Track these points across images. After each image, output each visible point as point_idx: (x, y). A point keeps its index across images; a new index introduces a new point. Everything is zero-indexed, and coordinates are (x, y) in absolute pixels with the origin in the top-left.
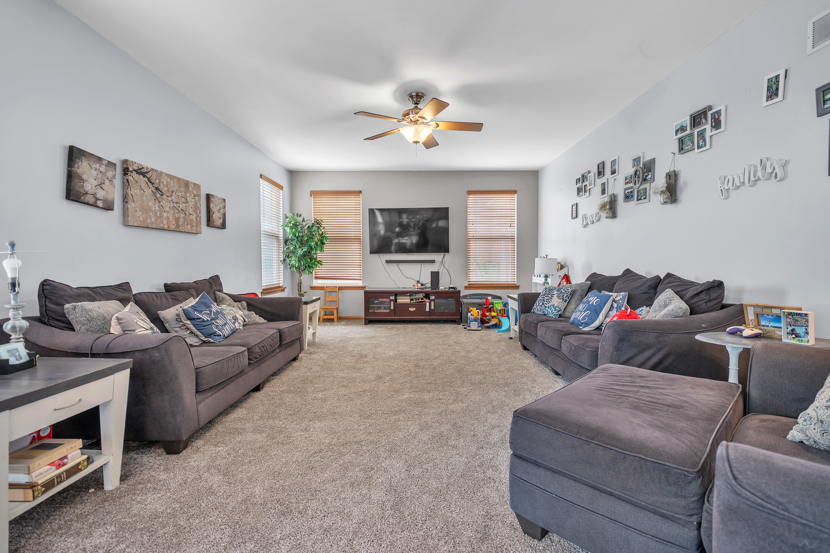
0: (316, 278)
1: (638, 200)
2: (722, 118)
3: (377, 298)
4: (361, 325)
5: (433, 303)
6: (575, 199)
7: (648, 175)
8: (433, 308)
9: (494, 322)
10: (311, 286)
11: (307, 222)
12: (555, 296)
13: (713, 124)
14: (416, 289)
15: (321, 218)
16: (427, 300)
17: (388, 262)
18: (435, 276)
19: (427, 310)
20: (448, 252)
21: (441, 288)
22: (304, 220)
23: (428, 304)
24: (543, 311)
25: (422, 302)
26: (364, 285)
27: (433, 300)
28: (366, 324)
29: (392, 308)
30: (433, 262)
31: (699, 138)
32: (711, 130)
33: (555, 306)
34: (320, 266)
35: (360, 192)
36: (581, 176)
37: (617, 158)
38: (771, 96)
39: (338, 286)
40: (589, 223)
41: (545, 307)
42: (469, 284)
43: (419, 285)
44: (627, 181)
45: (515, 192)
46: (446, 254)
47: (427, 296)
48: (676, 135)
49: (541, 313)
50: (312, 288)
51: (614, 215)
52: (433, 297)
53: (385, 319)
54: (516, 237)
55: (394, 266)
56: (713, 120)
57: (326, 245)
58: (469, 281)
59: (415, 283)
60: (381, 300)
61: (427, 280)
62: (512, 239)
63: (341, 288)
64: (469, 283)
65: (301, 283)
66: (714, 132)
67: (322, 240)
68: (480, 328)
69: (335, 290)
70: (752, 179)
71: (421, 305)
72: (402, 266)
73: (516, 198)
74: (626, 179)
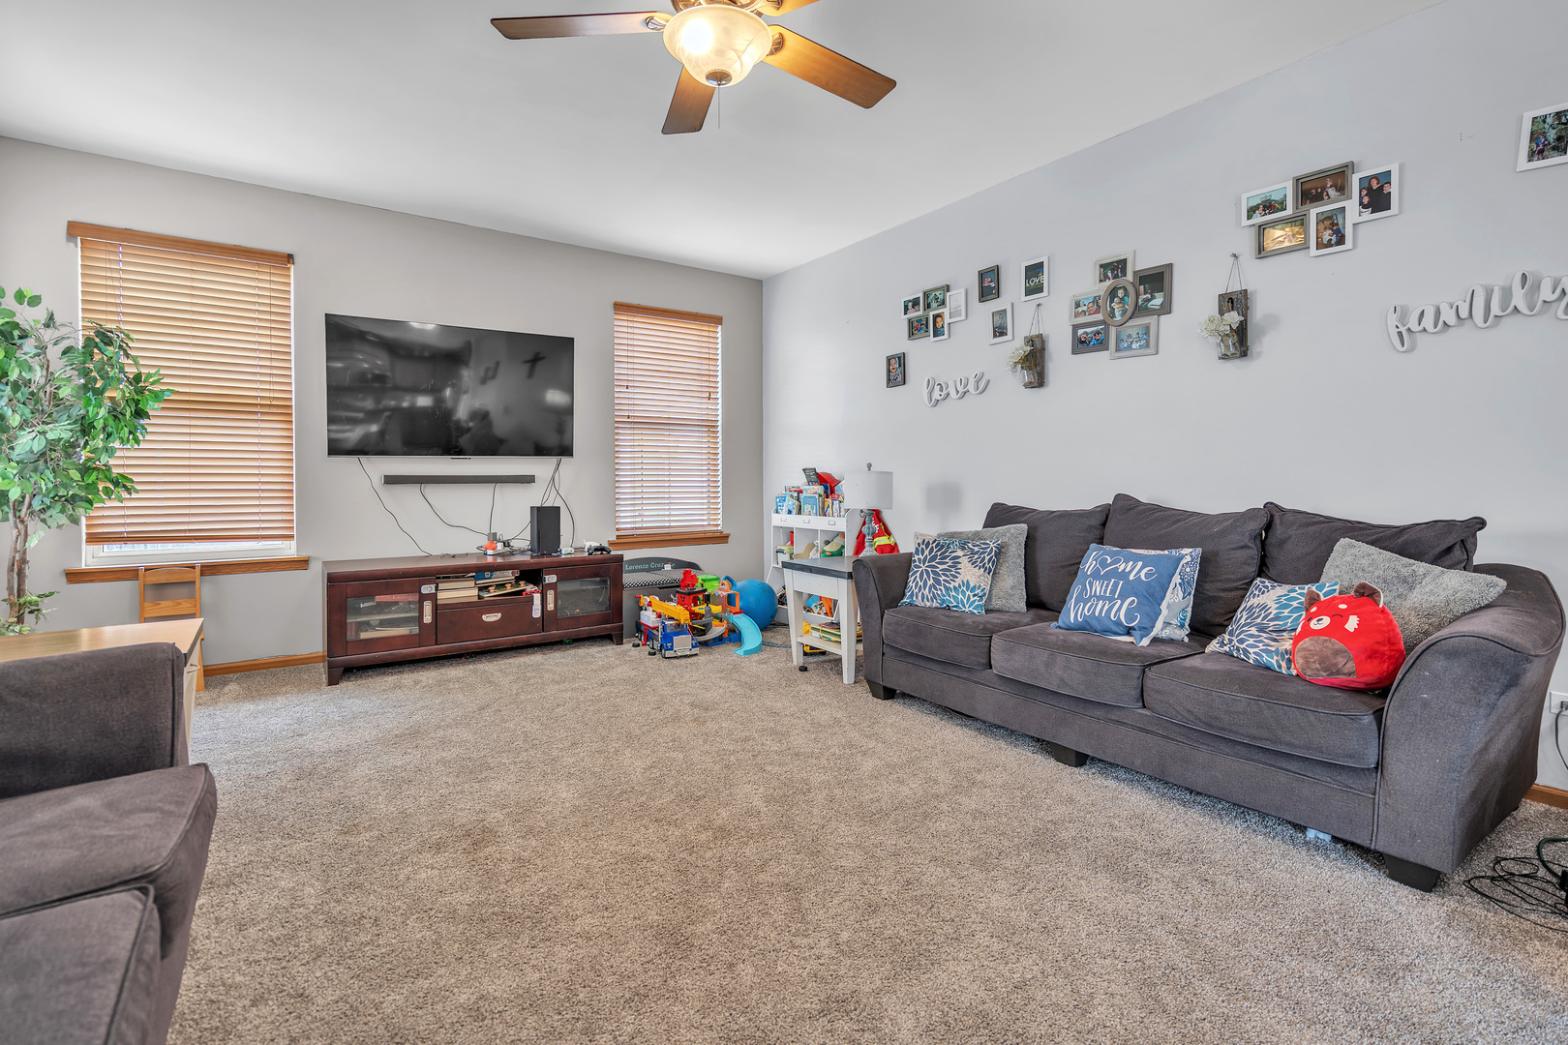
0: (93, 538)
1: (1118, 349)
2: (1394, 189)
3: (368, 595)
4: (317, 685)
5: (551, 595)
6: (900, 343)
7: (1153, 298)
8: (551, 607)
9: (717, 630)
10: (74, 566)
11: (63, 331)
12: (964, 561)
13: (1366, 200)
14: (490, 559)
15: (124, 327)
16: (530, 588)
17: (391, 480)
18: (546, 520)
19: (537, 613)
20: (570, 454)
21: (566, 549)
22: (50, 323)
23: (537, 598)
24: (943, 601)
25: (520, 593)
26: (304, 554)
27: (553, 586)
28: (333, 681)
29: (428, 619)
30: (529, 480)
31: (1321, 227)
32: (1360, 212)
33: (972, 585)
34: (125, 495)
35: (290, 258)
36: (921, 295)
37: (1044, 259)
38: (1541, 152)
39: (198, 561)
40: (953, 394)
41: (947, 589)
42: (618, 537)
43: (500, 546)
44: (1080, 309)
45: (717, 320)
46: (564, 459)
47: (532, 575)
48: (1249, 217)
49: (935, 605)
50: (74, 576)
51: (1039, 381)
52: (551, 579)
53: (407, 655)
54: (719, 423)
55: (413, 491)
56: (1364, 192)
57: (153, 421)
58: (618, 530)
59: (484, 541)
60: (378, 598)
61: (519, 532)
62: (711, 427)
63: (210, 569)
64: (618, 533)
65: (24, 561)
66: (1367, 215)
67: (137, 402)
68: (696, 651)
69: (188, 577)
70: (1495, 310)
71: (516, 602)
72: (433, 492)
73: (719, 335)
74: (1078, 305)
